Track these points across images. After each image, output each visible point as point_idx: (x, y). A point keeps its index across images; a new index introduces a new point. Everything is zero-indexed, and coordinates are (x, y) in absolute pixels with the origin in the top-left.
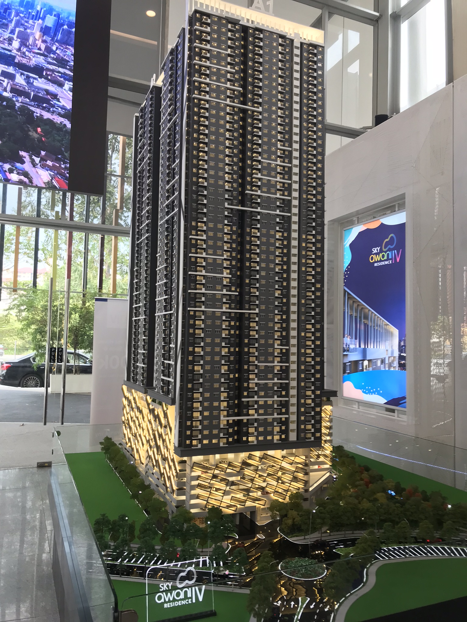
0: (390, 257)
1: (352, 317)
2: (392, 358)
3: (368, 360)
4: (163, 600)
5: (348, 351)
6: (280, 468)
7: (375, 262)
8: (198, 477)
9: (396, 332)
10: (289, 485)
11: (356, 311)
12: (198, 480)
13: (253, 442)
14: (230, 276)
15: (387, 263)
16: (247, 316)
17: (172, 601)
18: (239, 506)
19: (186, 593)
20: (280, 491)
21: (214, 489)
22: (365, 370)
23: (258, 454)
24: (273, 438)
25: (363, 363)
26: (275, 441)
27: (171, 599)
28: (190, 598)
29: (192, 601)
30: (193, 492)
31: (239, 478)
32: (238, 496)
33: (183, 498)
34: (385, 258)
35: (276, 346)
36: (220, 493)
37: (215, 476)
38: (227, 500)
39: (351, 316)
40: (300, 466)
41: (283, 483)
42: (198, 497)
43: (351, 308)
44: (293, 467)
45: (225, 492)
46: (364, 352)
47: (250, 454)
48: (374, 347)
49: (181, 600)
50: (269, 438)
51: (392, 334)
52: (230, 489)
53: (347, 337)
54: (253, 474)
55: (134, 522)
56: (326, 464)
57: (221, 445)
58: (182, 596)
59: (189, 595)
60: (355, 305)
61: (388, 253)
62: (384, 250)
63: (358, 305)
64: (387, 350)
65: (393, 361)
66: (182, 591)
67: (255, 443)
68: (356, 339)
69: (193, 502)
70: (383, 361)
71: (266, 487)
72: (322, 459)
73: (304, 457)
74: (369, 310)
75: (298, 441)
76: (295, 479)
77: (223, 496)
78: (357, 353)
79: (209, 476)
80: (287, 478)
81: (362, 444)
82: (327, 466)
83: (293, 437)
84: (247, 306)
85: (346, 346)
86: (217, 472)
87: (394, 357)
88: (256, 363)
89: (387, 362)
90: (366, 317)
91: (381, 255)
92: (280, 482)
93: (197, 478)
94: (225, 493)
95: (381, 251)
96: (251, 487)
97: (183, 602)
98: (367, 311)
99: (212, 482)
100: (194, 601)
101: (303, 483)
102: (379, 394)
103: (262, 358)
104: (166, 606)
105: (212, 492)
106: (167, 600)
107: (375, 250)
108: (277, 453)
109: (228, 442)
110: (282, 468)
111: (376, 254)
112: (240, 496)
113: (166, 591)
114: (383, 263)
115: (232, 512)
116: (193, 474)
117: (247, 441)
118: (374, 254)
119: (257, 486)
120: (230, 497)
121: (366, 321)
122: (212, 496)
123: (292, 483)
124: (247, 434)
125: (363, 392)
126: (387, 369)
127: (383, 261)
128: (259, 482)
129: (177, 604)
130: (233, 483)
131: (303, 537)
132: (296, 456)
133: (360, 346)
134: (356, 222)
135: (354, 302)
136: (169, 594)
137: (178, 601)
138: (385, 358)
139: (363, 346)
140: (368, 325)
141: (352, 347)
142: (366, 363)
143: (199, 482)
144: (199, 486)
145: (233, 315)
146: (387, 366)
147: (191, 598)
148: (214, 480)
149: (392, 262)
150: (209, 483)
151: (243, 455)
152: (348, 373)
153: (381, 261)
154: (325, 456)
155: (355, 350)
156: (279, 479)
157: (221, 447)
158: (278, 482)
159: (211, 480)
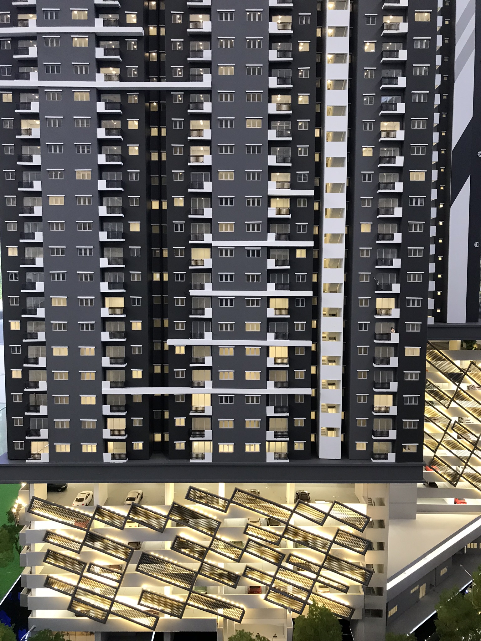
8: (47, 536)
10: (313, 576)
13: (203, 456)
18: (163, 616)
21: (93, 569)
23: (216, 489)
32: (161, 590)
36: (109, 580)
37: (92, 537)
38: (129, 597)
41: (296, 569)
50: (252, 448)
76: (334, 563)
77: (117, 589)
80: (309, 557)
83: (330, 448)
86: (97, 525)
94: (124, 579)
96: (199, 573)
99: (86, 549)
115: (143, 629)
116: (35, 526)
119: (217, 571)
120: (138, 590)
124: (188, 434)
130: (147, 558)
143: (49, 546)
144: (50, 555)
145: (134, 99)
148: (92, 544)
150: (79, 552)
156: (283, 557)
157: (109, 466)
158: (279, 566)
159: (83, 544)
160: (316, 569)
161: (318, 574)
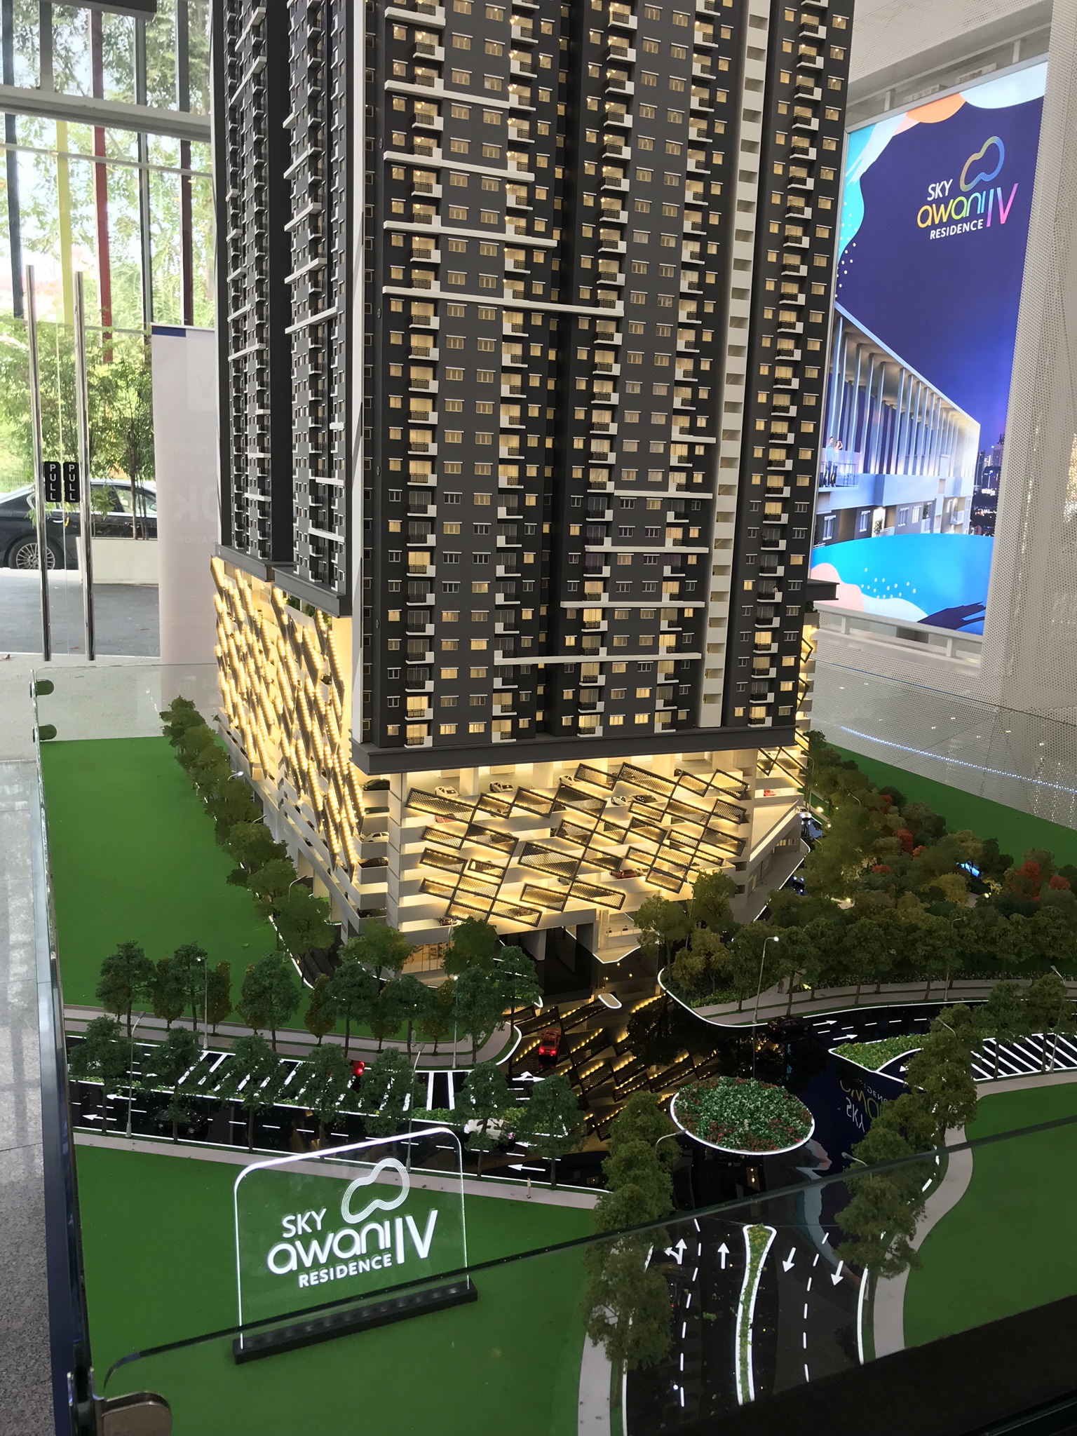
0: (980, 209)
1: (852, 388)
2: (955, 501)
3: (887, 508)
4: (293, 1265)
5: (833, 482)
6: (669, 805)
7: (934, 227)
8: (424, 833)
9: (972, 428)
10: (692, 851)
11: (865, 372)
12: (423, 838)
13: (592, 730)
14: (530, 177)
15: (966, 227)
16: (584, 325)
17: (326, 1265)
18: (545, 911)
19: (373, 1235)
20: (666, 867)
21: (473, 866)
22: (874, 535)
23: (602, 764)
24: (651, 719)
25: (870, 516)
26: (658, 729)
27: (323, 1259)
28: (386, 1250)
29: (394, 1258)
30: (409, 875)
31: (547, 833)
32: (543, 883)
33: (380, 888)
34: (965, 213)
35: (676, 435)
36: (490, 877)
37: (475, 829)
38: (511, 894)
39: (850, 386)
40: (729, 799)
41: (675, 845)
42: (423, 888)
43: (852, 364)
44: (708, 801)
45: (504, 873)
46: (878, 486)
47: (581, 765)
48: (906, 472)
49: (355, 1258)
50: (641, 719)
51: (961, 435)
52: (520, 863)
53: (834, 445)
54: (590, 822)
55: (225, 967)
56: (787, 785)
57: (496, 738)
58: (360, 1246)
59: (384, 1242)
60: (863, 355)
61: (976, 198)
62: (964, 187)
63: (872, 355)
64: (942, 480)
65: (956, 509)
66: (359, 1233)
67: (599, 732)
68: (857, 449)
69: (409, 901)
70: (927, 511)
71: (627, 857)
72: (777, 772)
73: (739, 775)
74: (902, 369)
75: (725, 729)
76: (711, 835)
77: (499, 886)
78: (857, 487)
79: (460, 829)
80: (689, 830)
81: (858, 723)
82: (791, 792)
83: (710, 716)
84: (585, 293)
85: (829, 468)
86: (480, 816)
87: (961, 499)
88: (610, 488)
89: (939, 511)
90: (891, 390)
91: (952, 204)
92: (667, 842)
93: (421, 833)
94: (506, 875)
95: (955, 192)
96: (582, 859)
97: (364, 1266)
98: (895, 370)
99: (467, 844)
100: (401, 1259)
101: (732, 845)
102: (907, 596)
103: (629, 474)
104: (303, 1280)
105: (466, 872)
106: (308, 1262)
107: (935, 191)
108: (664, 764)
109: (516, 731)
110: (673, 805)
111: (938, 202)
112: (549, 882)
113: (306, 1239)
114: (956, 230)
115: (527, 928)
116: (410, 823)
117: (575, 728)
118: (930, 204)
119: (600, 855)
120: (519, 886)
121: (890, 401)
122: (466, 883)
123: (702, 847)
124: (575, 708)
125: (865, 591)
126: (937, 530)
127: (956, 223)
128: (607, 845)
129: (341, 1272)
130: (530, 848)
131: (734, 1006)
132: (718, 771)
133: (866, 470)
134: (887, 106)
135: (859, 346)
136: (315, 1245)
137: (346, 1262)
138: (934, 502)
139: (874, 469)
140: (894, 412)
141: (843, 471)
142: (879, 514)
143: (427, 844)
144: (427, 855)
145: (537, 320)
146: (937, 523)
147: (392, 1250)
148: (474, 838)
149: (984, 223)
150: (459, 848)
151: (559, 769)
152: (828, 543)
153: (951, 222)
154: (788, 765)
155: (851, 480)
156: (664, 833)
158: (661, 844)
160: (695, 843)
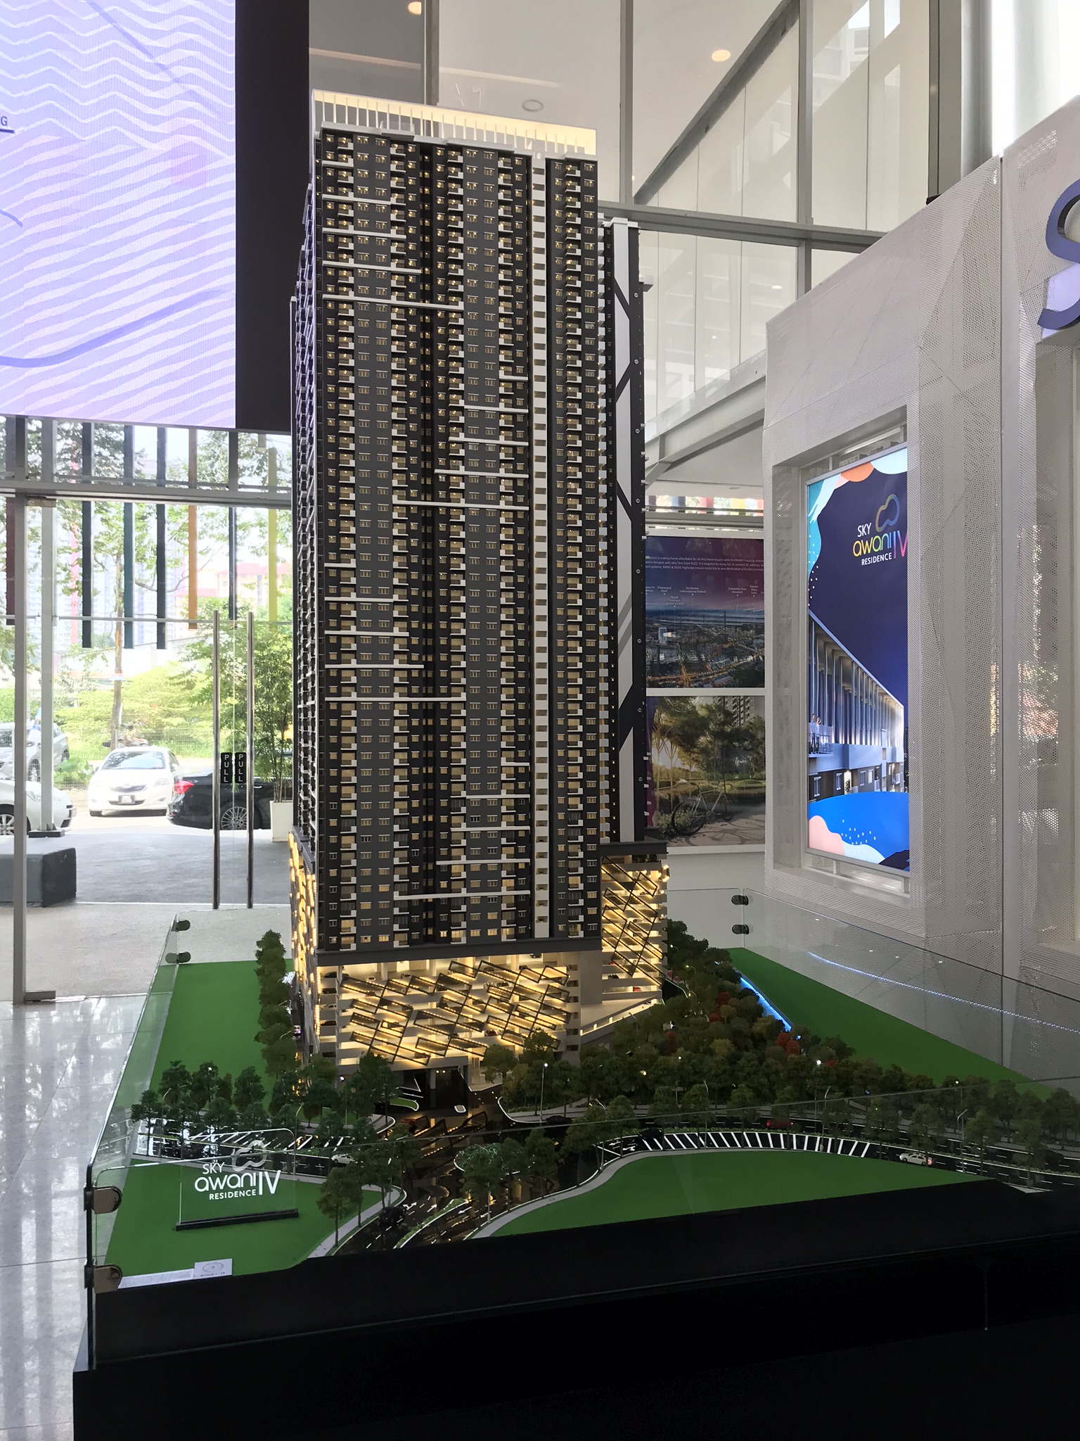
0: (889, 546)
1: (824, 676)
2: (893, 766)
3: (852, 771)
4: (207, 1188)
5: (817, 750)
6: (515, 989)
7: (863, 556)
9: (899, 709)
10: (533, 1020)
11: (831, 666)
12: (352, 1007)
13: (459, 940)
15: (882, 558)
18: (433, 1056)
19: (247, 1179)
22: (846, 793)
23: (470, 962)
24: (499, 932)
25: (842, 777)
26: (504, 939)
27: (222, 1187)
28: (253, 1187)
29: (257, 1192)
30: (346, 1029)
31: (434, 1005)
32: (433, 1038)
33: (333, 1038)
34: (881, 548)
36: (395, 1032)
37: (384, 1002)
38: (409, 1043)
39: (822, 673)
40: (556, 985)
41: (523, 1015)
42: (353, 1037)
43: (822, 659)
44: (542, 986)
45: (405, 1030)
46: (844, 752)
47: (454, 962)
48: (861, 743)
49: (237, 1189)
50: (492, 932)
51: (893, 714)
52: (415, 1024)
53: (815, 721)
54: (461, 999)
56: (649, 984)
57: (397, 945)
58: (240, 1184)
59: (253, 1183)
60: (828, 651)
62: (878, 529)
63: (833, 651)
64: (884, 749)
65: (895, 772)
66: (240, 1176)
67: (464, 941)
68: (830, 725)
70: (877, 772)
71: (488, 1022)
74: (853, 662)
75: (552, 939)
76: (546, 1008)
77: (401, 1038)
78: (831, 755)
79: (374, 1001)
80: (529, 1006)
82: (654, 988)
83: (542, 931)
84: (443, 689)
85: (814, 739)
86: (387, 994)
87: (897, 764)
89: (884, 775)
90: (848, 678)
91: (873, 541)
92: (517, 1014)
93: (352, 1004)
95: (873, 533)
96: (456, 1023)
97: (242, 1194)
98: (849, 663)
99: (379, 1011)
100: (261, 1193)
101: (563, 1017)
102: (871, 844)
104: (211, 1196)
105: (379, 1028)
106: (214, 1188)
107: (863, 530)
109: (410, 941)
110: (518, 989)
111: (866, 538)
113: (214, 1176)
114: (876, 559)
115: (420, 1066)
117: (449, 938)
118: (860, 539)
119: (470, 1021)
120: (414, 1039)
121: (847, 687)
122: (380, 1035)
123: (540, 1016)
124: (448, 926)
125: (845, 839)
126: (884, 789)
127: (876, 554)
129: (230, 1195)
130: (421, 1015)
132: (548, 966)
133: (837, 741)
134: (830, 468)
135: (826, 643)
136: (218, 1180)
137: (233, 1190)
138: (881, 766)
139: (842, 741)
140: (850, 695)
142: (848, 776)
145: (415, 707)
146: (884, 783)
147: (257, 1187)
148: (385, 1007)
149: (892, 555)
150: (375, 1014)
151: (441, 965)
153: (873, 554)
155: (828, 748)
157: (398, 949)
158: (510, 1014)
159: (377, 1008)
160: (535, 1014)
161: (536, 1018)
